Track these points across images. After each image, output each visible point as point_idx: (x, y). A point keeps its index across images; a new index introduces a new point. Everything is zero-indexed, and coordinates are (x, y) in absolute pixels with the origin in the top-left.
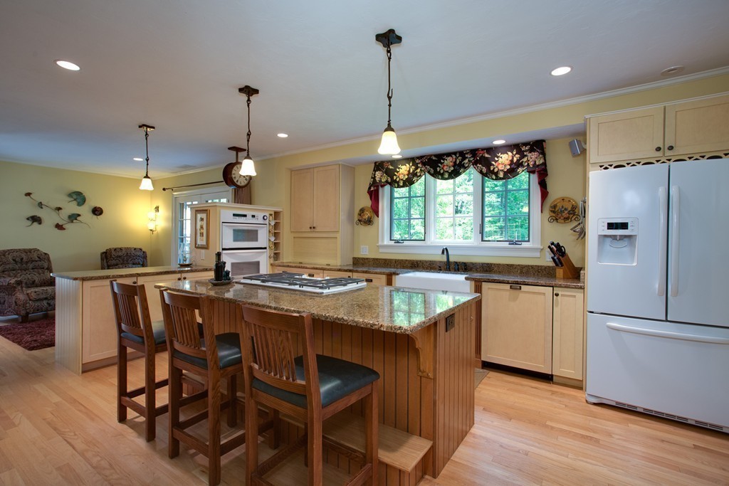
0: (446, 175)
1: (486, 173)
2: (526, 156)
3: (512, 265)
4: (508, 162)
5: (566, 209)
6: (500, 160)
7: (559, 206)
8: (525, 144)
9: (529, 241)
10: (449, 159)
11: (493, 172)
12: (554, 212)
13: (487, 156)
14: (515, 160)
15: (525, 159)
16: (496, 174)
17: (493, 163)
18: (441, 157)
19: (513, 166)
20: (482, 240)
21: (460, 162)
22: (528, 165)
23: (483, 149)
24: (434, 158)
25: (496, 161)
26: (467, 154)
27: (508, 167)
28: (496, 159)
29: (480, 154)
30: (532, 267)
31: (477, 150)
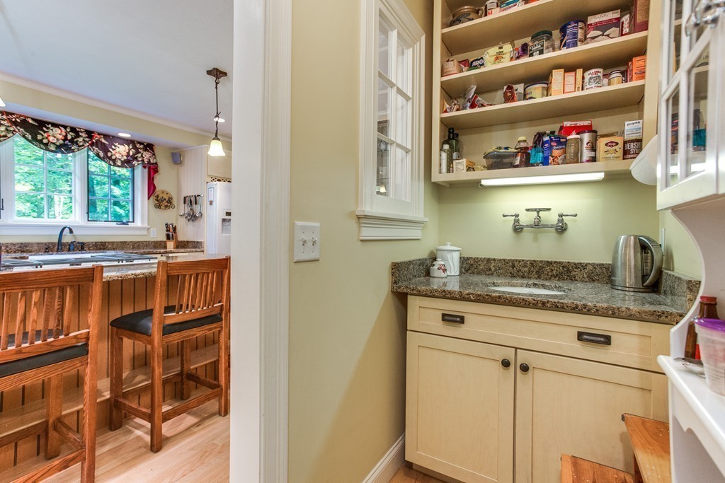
0: (52, 148)
1: (104, 158)
2: (140, 152)
3: (125, 242)
4: (125, 153)
5: (165, 199)
6: (118, 149)
7: (160, 196)
8: (141, 143)
9: (133, 222)
10: (57, 131)
11: (110, 158)
12: (157, 200)
13: (103, 141)
14: (131, 153)
15: (139, 155)
16: (114, 161)
17: (111, 150)
18: (42, 124)
19: (129, 158)
20: (88, 220)
21: (73, 139)
22: (143, 161)
23: (99, 134)
24: (31, 121)
25: (113, 150)
26: (81, 132)
27: (125, 158)
28: (113, 147)
29: (97, 137)
30: (142, 242)
31: (93, 132)
